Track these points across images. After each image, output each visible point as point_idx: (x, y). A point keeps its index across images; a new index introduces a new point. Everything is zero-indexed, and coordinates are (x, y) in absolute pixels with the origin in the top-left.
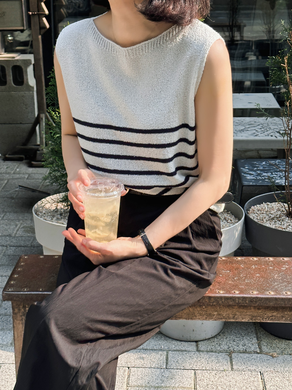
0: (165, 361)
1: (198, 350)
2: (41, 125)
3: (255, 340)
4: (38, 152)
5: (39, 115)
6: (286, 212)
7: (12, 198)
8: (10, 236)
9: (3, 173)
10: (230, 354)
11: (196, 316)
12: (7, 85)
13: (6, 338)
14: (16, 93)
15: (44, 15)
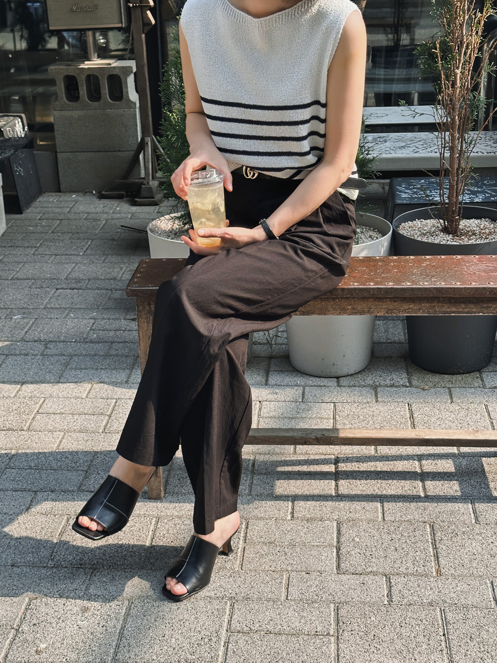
0: (301, 395)
1: (338, 386)
2: (146, 151)
3: (405, 375)
4: (143, 186)
5: (143, 139)
6: (441, 228)
7: (113, 240)
8: (114, 279)
9: (100, 213)
10: (375, 388)
11: (329, 311)
12: (102, 101)
13: (120, 376)
14: (113, 110)
15: (149, 8)
